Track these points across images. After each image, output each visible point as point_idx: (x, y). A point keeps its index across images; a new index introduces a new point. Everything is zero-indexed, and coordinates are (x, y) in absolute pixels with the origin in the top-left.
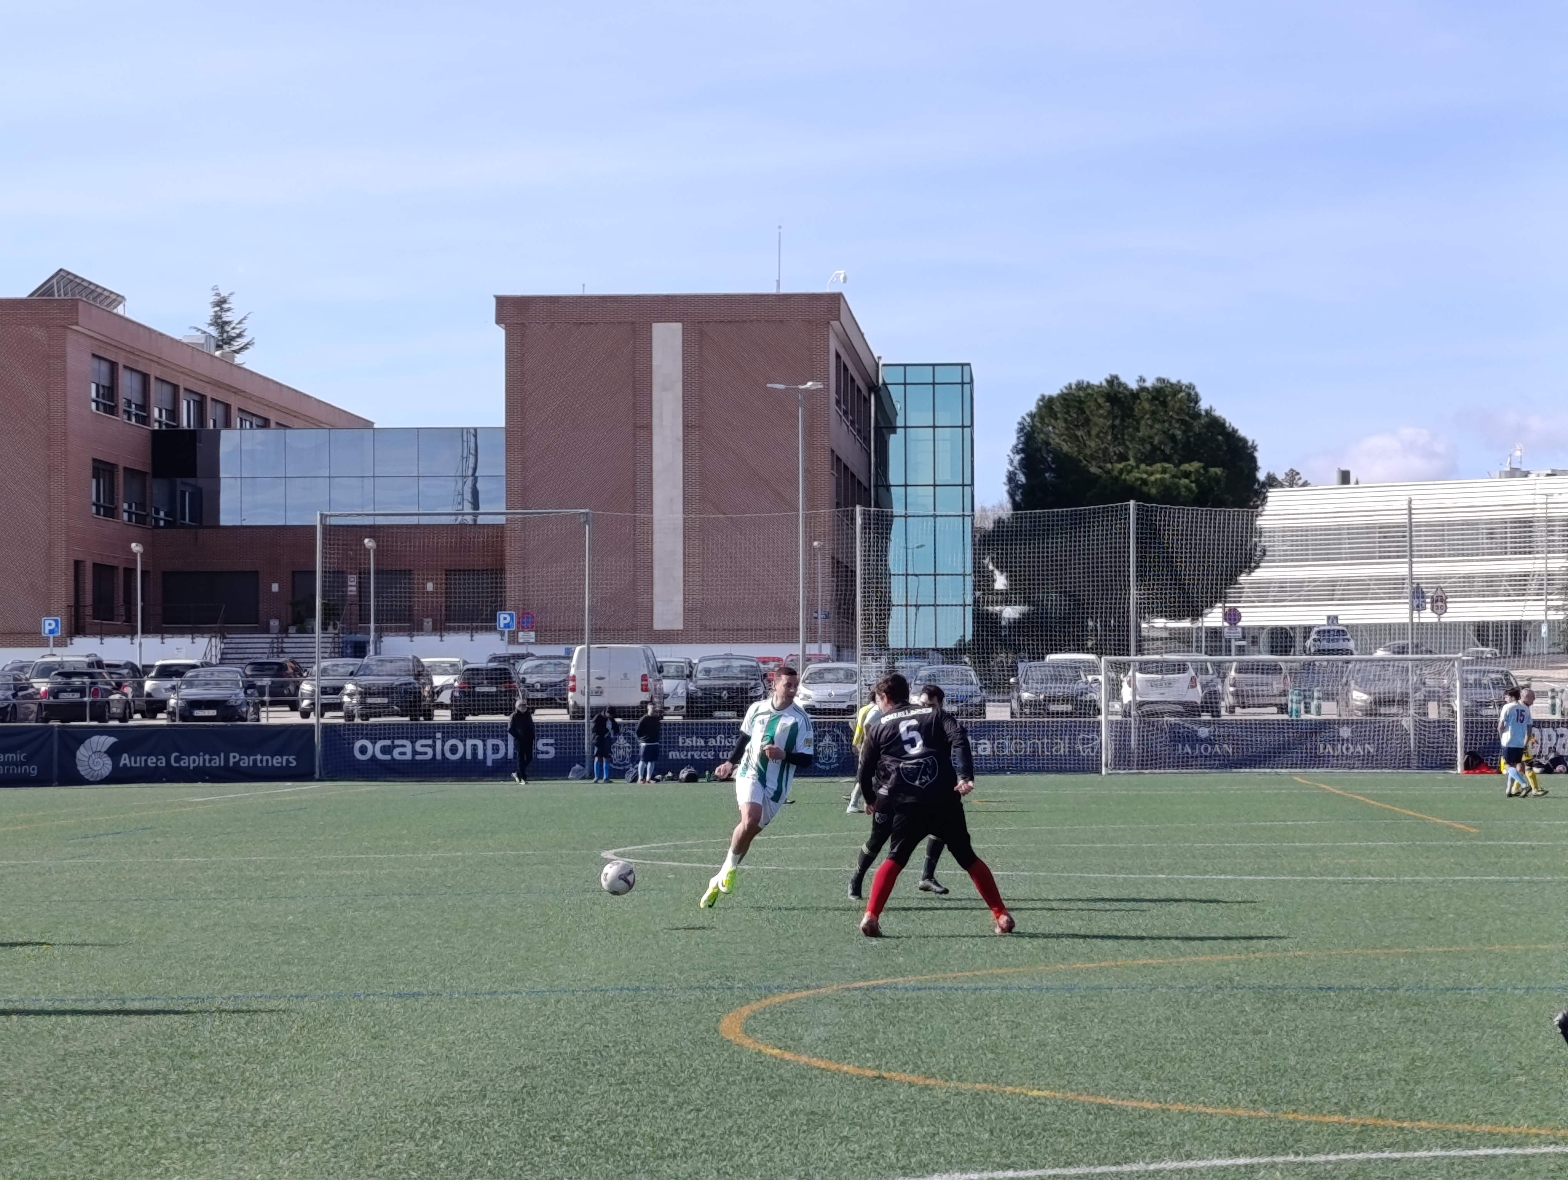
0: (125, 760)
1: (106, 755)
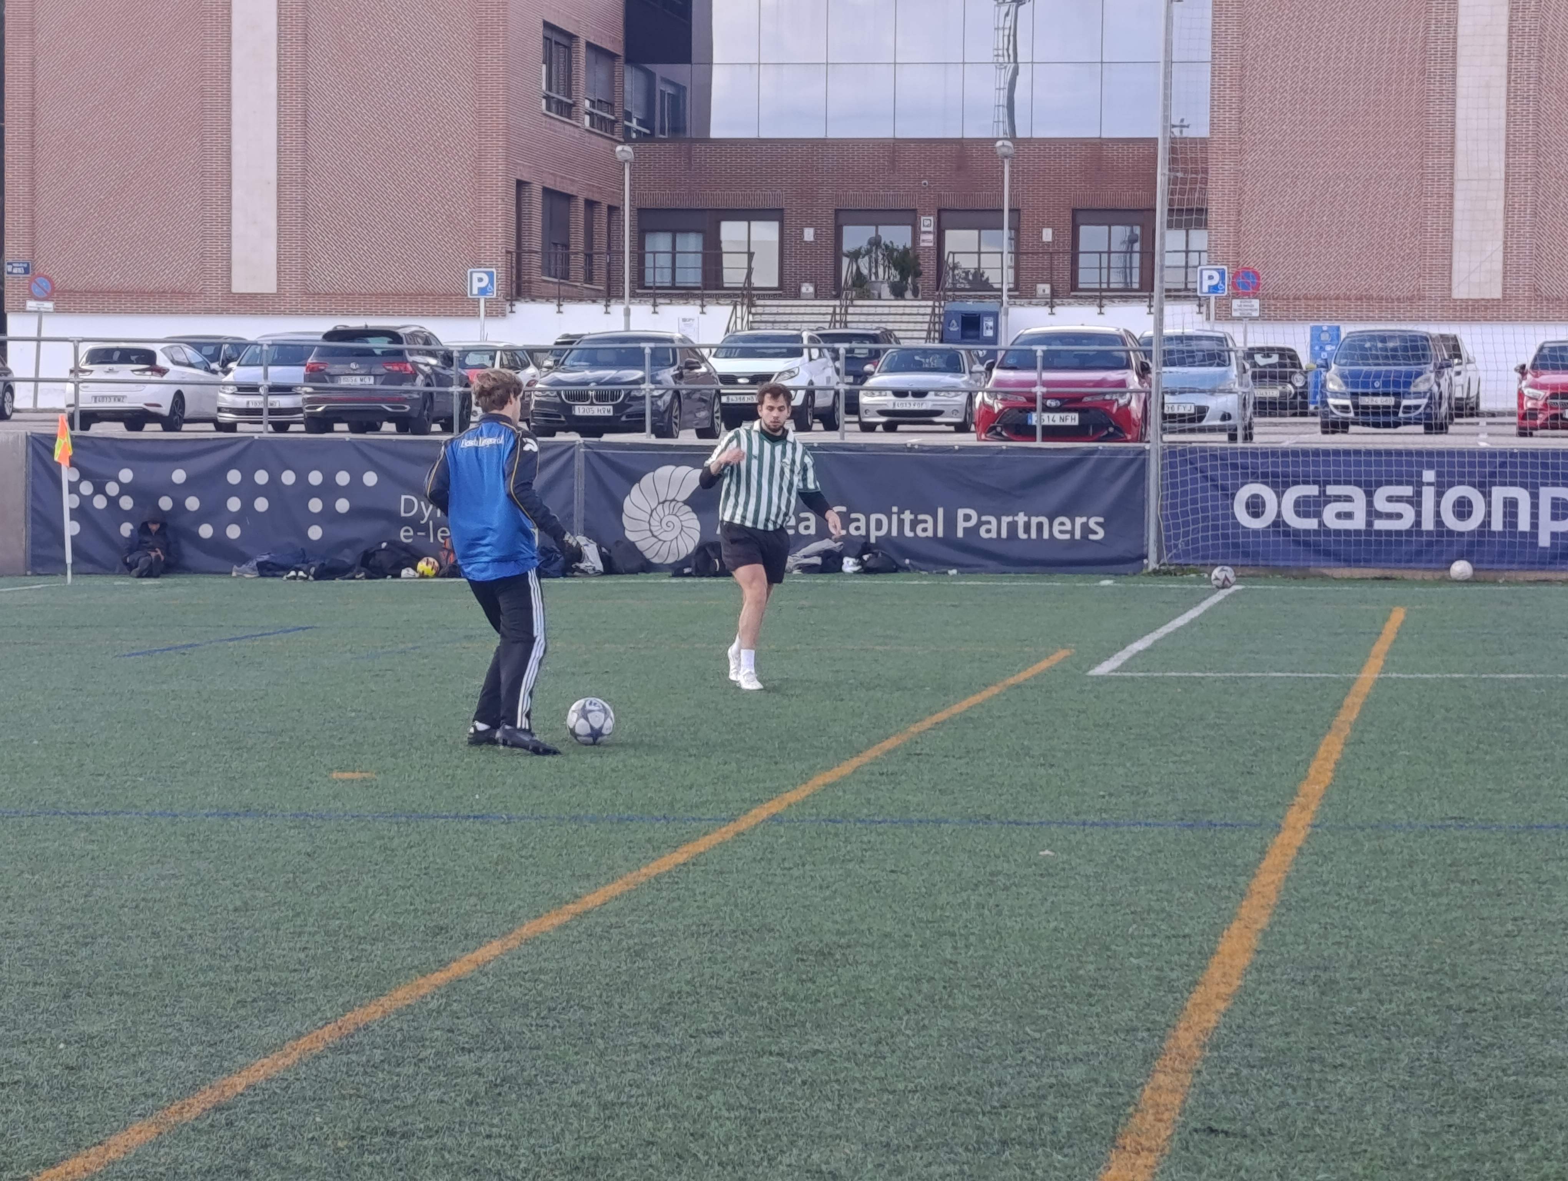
1: (687, 508)
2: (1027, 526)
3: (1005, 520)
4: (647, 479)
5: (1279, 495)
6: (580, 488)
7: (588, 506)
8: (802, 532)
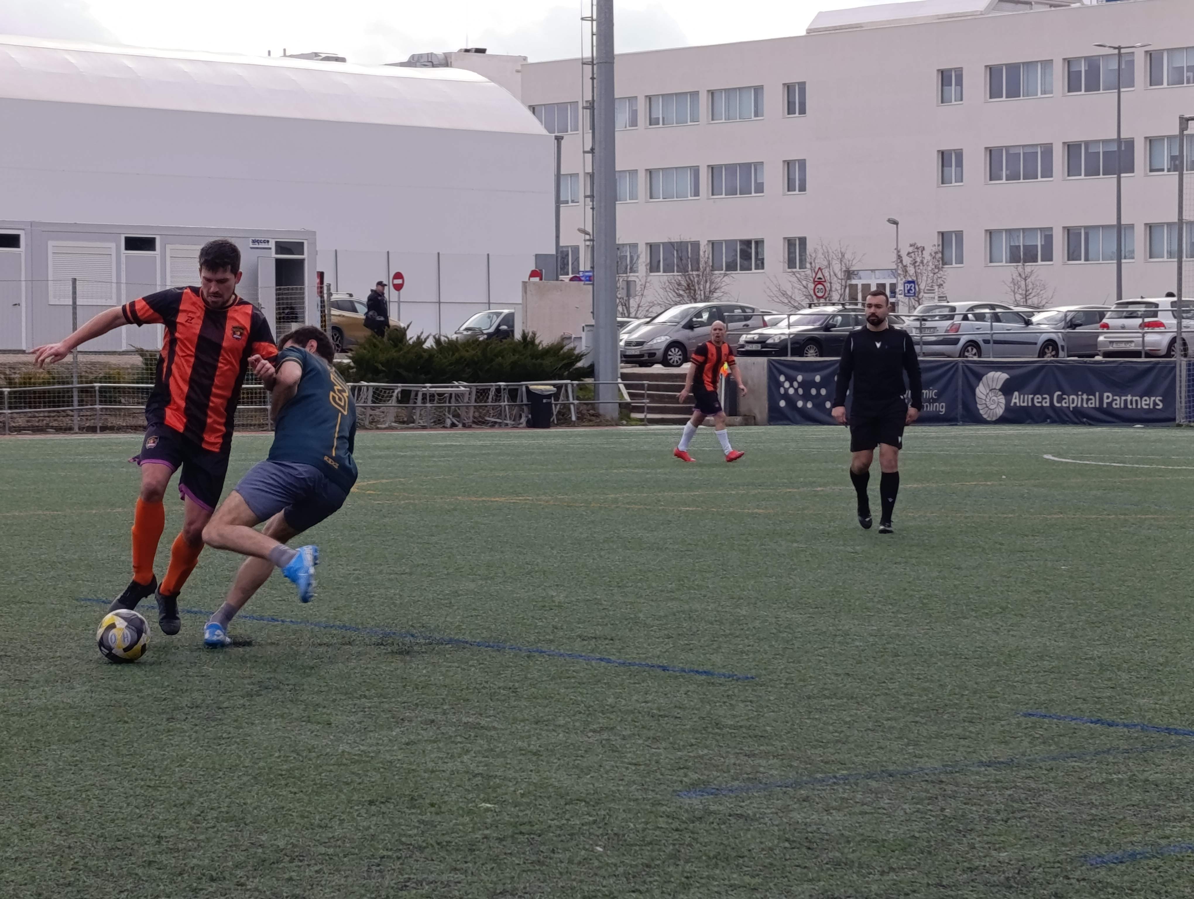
0: (1016, 399)
1: (1000, 393)
2: (1131, 401)
3: (1123, 398)
4: (984, 378)
6: (960, 383)
7: (963, 392)
8: (1044, 405)
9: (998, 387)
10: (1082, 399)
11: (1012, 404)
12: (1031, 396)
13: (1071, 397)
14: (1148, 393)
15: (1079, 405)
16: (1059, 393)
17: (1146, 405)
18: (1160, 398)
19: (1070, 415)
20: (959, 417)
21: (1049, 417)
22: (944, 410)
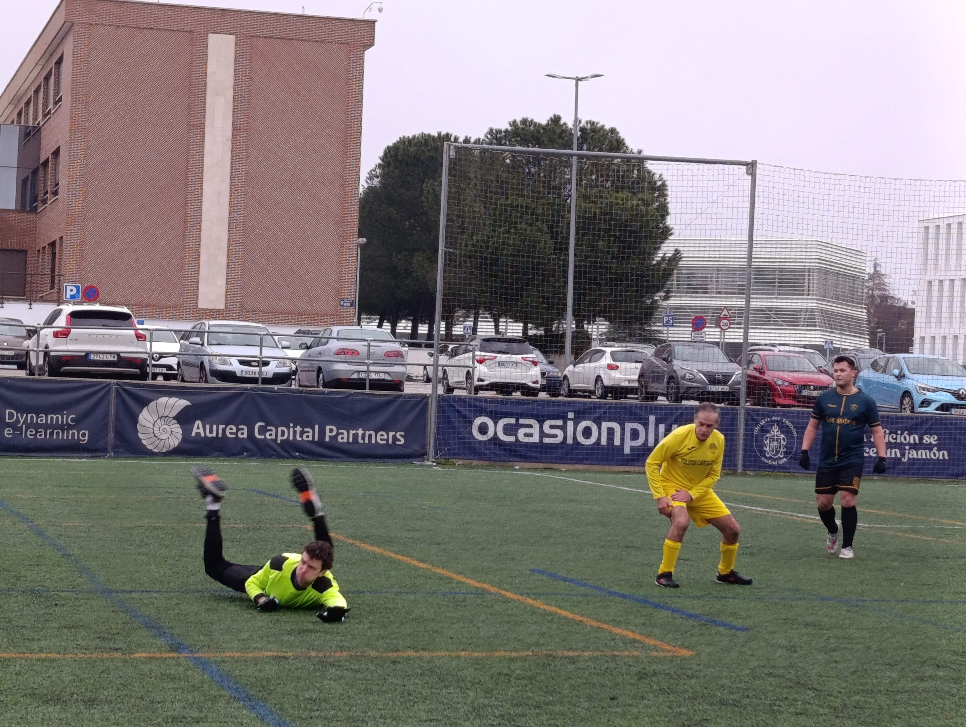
0: (199, 429)
1: (175, 421)
2: (363, 436)
3: (352, 432)
4: (152, 405)
5: (496, 423)
6: (112, 408)
7: (117, 418)
8: (240, 436)
9: (174, 413)
10: (295, 432)
11: (193, 434)
12: (221, 427)
13: (280, 429)
14: (385, 427)
15: (291, 438)
16: (263, 424)
17: (381, 440)
18: (403, 434)
19: (279, 449)
20: (110, 448)
21: (247, 450)
22: (86, 438)
